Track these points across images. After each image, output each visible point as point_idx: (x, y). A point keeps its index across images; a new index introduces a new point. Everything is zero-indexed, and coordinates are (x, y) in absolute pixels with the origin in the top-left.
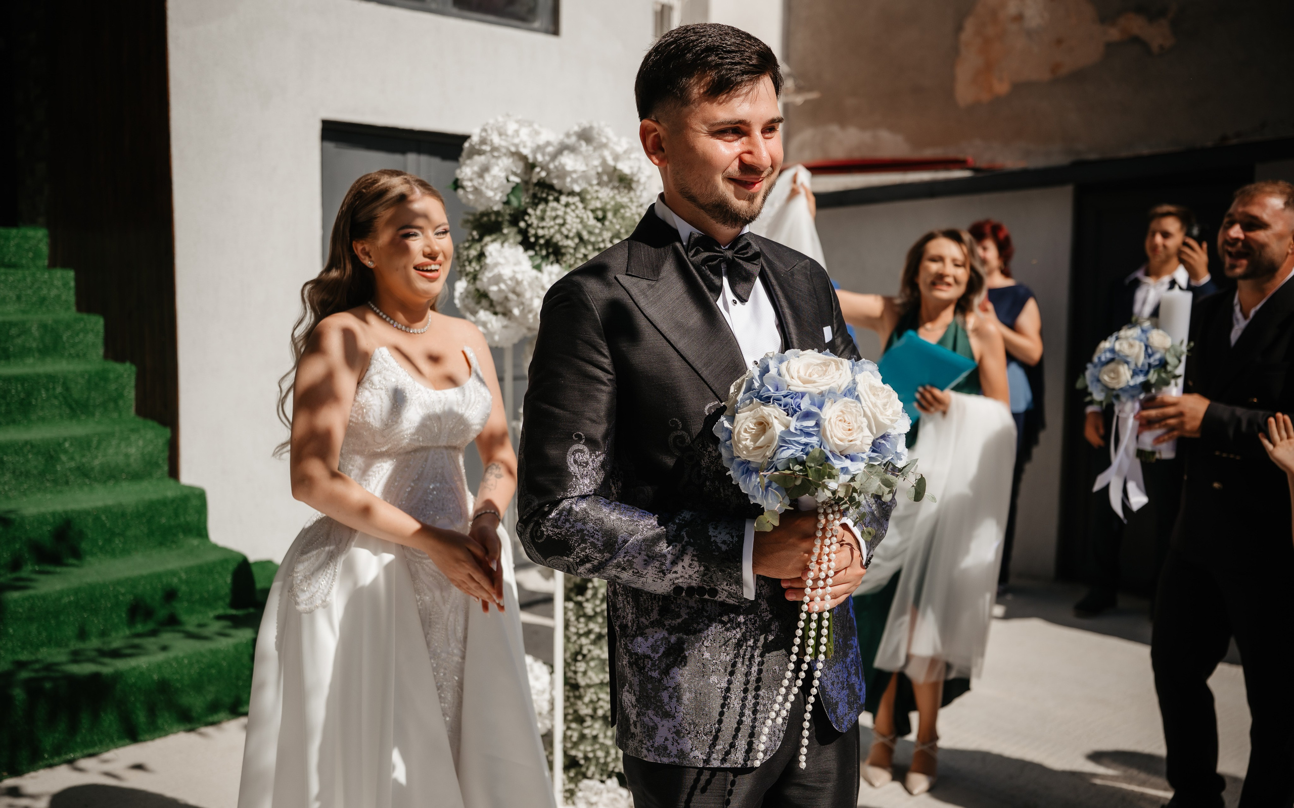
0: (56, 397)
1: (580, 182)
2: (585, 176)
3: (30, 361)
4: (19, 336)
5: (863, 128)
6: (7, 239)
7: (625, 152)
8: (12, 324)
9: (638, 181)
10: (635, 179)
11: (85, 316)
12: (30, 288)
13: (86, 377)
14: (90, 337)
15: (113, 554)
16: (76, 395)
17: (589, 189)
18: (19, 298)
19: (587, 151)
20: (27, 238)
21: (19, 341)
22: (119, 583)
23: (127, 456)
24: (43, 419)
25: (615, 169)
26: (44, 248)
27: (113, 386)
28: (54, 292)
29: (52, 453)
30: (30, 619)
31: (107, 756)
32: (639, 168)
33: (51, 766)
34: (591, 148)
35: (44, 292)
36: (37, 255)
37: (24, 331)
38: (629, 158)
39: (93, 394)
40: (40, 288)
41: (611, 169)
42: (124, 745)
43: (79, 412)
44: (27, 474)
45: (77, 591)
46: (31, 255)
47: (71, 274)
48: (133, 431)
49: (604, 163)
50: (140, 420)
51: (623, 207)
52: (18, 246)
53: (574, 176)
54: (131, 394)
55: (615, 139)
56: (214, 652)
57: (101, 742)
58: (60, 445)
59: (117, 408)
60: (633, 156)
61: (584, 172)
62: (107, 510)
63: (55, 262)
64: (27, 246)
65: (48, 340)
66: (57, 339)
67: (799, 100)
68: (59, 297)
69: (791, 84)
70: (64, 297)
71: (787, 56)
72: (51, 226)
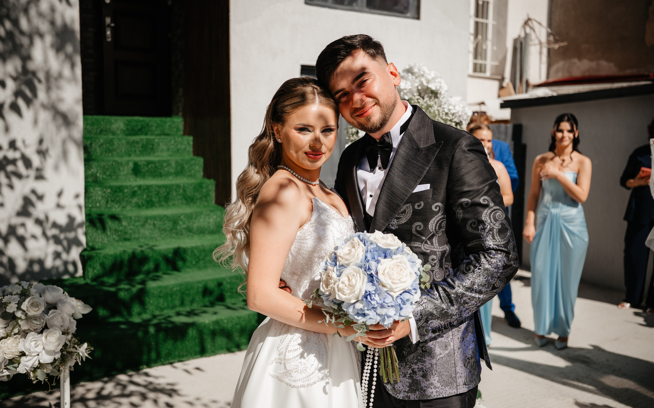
0: (180, 195)
1: (408, 94)
2: (410, 91)
3: (171, 178)
4: (167, 167)
5: (591, 60)
6: (165, 122)
7: (433, 79)
8: (164, 161)
9: (440, 93)
10: (439, 92)
11: (195, 158)
12: (173, 145)
13: (194, 186)
14: (197, 168)
15: (200, 268)
16: (189, 194)
17: (413, 98)
18: (168, 149)
19: (412, 78)
20: (173, 122)
21: (166, 169)
22: (199, 282)
23: (209, 223)
24: (174, 205)
25: (428, 88)
26: (181, 126)
27: (204, 190)
28: (183, 147)
29: (176, 220)
30: (160, 297)
31: (187, 362)
32: (440, 87)
33: (163, 364)
34: (414, 77)
35: (179, 146)
36: (178, 130)
37: (169, 165)
38: (435, 82)
39: (196, 194)
40: (177, 145)
41: (425, 88)
42: (197, 358)
43: (189, 202)
44: (165, 230)
45: (180, 285)
46: (175, 130)
47: (191, 138)
48: (212, 211)
49: (422, 84)
50: (216, 206)
51: (431, 107)
52: (170, 126)
53: (405, 91)
54: (213, 194)
55: (428, 72)
56: (239, 318)
57: (187, 356)
58: (179, 217)
59: (207, 201)
60: (437, 81)
61: (410, 89)
62: (197, 248)
63: (186, 133)
64: (174, 126)
65: (179, 169)
66: (183, 168)
67: (556, 46)
68: (185, 149)
69: (552, 38)
70: (188, 149)
71: (550, 25)
72: (184, 116)
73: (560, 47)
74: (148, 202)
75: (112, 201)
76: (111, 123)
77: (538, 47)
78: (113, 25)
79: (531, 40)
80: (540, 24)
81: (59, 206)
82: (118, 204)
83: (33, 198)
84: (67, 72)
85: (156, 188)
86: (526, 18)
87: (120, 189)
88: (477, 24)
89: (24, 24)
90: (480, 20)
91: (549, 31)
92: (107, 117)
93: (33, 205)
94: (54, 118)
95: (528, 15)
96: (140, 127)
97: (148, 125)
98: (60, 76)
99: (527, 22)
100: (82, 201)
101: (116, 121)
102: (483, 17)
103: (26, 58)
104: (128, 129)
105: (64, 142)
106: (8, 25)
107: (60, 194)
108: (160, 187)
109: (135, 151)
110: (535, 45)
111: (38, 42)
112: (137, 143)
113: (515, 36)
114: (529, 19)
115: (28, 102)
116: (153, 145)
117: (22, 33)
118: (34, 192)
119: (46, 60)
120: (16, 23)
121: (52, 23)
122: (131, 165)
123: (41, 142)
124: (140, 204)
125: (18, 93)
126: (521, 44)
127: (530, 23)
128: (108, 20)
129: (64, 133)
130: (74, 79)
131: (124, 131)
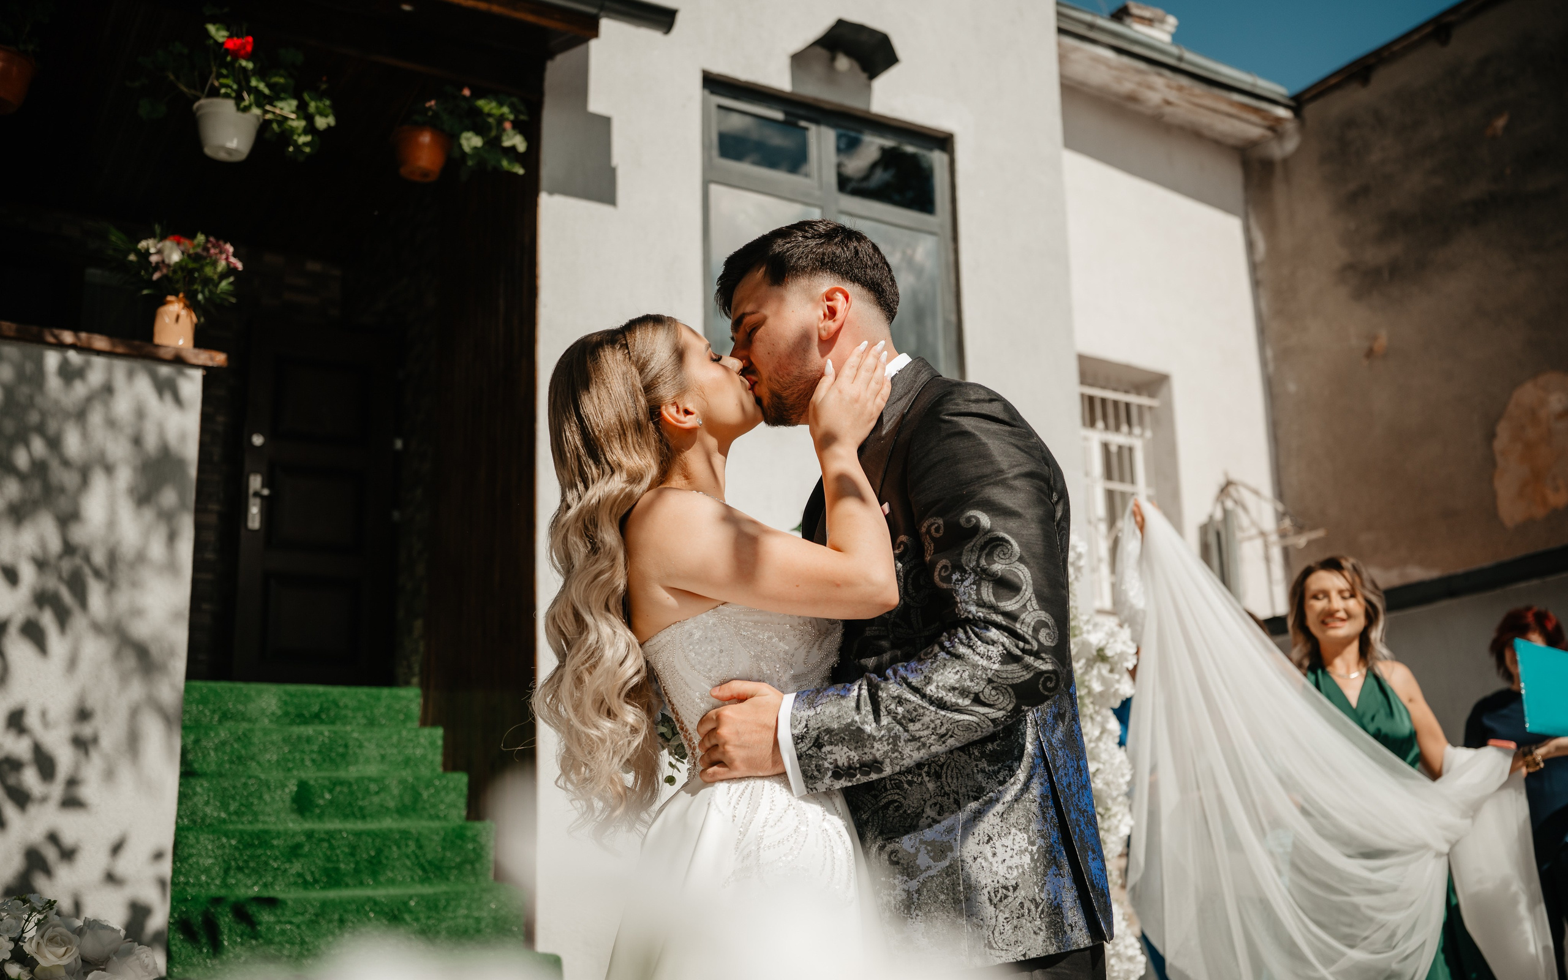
0: (408, 857)
3: (386, 818)
4: (377, 793)
6: (378, 699)
8: (371, 780)
11: (449, 774)
12: (396, 747)
13: (442, 833)
14: (452, 796)
16: (430, 854)
18: (383, 758)
20: (398, 698)
21: (376, 800)
24: (392, 881)
26: (416, 708)
27: (470, 846)
28: (419, 752)
29: (396, 912)
35: (409, 751)
36: (408, 717)
37: (384, 788)
39: (448, 854)
40: (405, 747)
43: (432, 876)
46: (401, 717)
47: (439, 732)
48: (486, 891)
52: (389, 707)
58: (405, 904)
59: (473, 870)
63: (426, 721)
64: (397, 707)
65: (407, 800)
66: (417, 796)
67: (1302, 541)
68: (424, 757)
69: (1287, 523)
70: (430, 757)
71: (1280, 494)
72: (424, 686)
73: (1310, 543)
74: (326, 872)
75: (240, 869)
76: (248, 698)
77: (1258, 543)
78: (266, 492)
79: (1241, 529)
80: (1256, 492)
81: (111, 878)
82: (254, 878)
83: (51, 854)
84: (157, 549)
85: (351, 838)
86: (1222, 481)
87: (262, 839)
88: (1110, 494)
89: (73, 443)
90: (1116, 486)
91: (1280, 507)
92: (240, 685)
93: (48, 871)
94: (117, 655)
95: (1226, 474)
96: (316, 708)
97: (336, 703)
98: (141, 558)
99: (1226, 488)
100: (166, 868)
101: (259, 693)
102: (1122, 480)
103: (68, 518)
104: (286, 714)
105: (134, 713)
106: (38, 446)
107: (117, 849)
108: (358, 834)
109: (302, 760)
110: (1250, 538)
111: (99, 483)
112: (309, 740)
113: (1203, 518)
114: (1229, 483)
115: (63, 617)
116: (346, 746)
117: (66, 463)
118: (53, 838)
119: (112, 524)
120: (54, 443)
121: (137, 441)
122: (292, 787)
123: (83, 715)
124: (309, 878)
125: (42, 599)
126: (1218, 535)
127: (1232, 490)
128: (255, 482)
129: (136, 690)
130: (171, 567)
131: (279, 717)
